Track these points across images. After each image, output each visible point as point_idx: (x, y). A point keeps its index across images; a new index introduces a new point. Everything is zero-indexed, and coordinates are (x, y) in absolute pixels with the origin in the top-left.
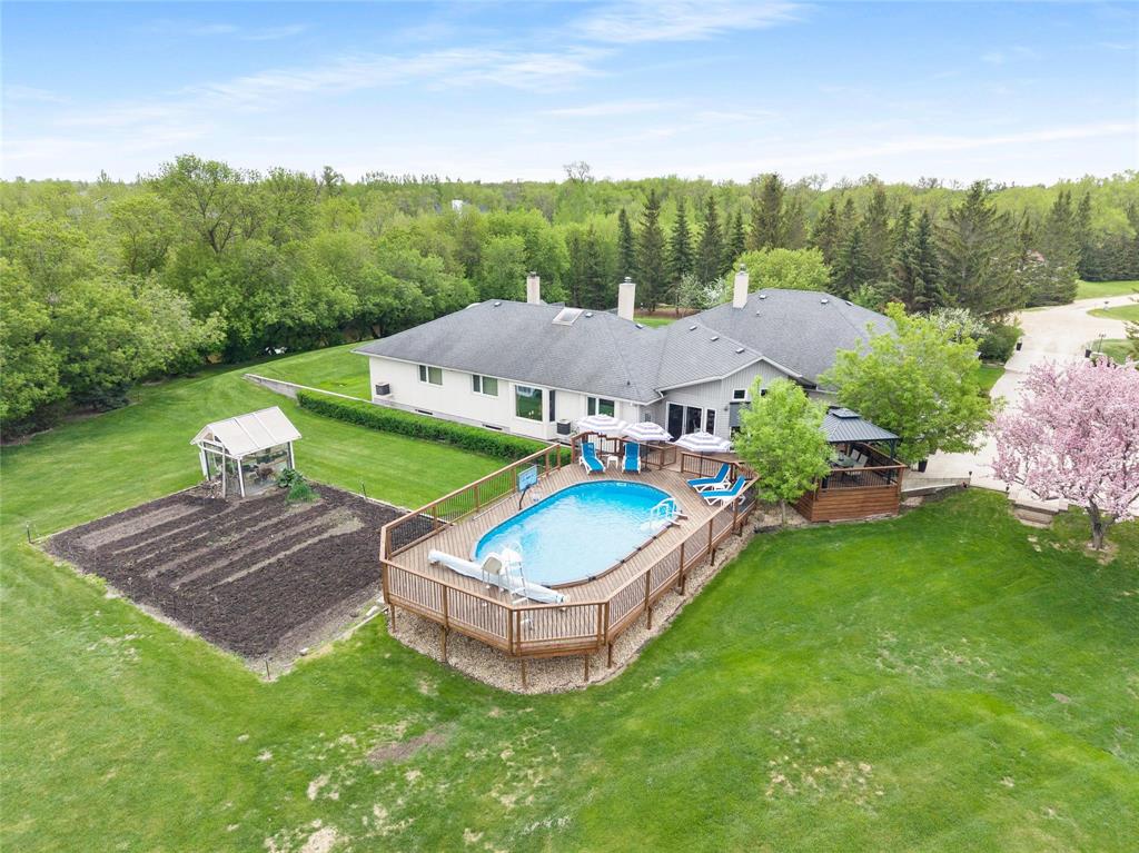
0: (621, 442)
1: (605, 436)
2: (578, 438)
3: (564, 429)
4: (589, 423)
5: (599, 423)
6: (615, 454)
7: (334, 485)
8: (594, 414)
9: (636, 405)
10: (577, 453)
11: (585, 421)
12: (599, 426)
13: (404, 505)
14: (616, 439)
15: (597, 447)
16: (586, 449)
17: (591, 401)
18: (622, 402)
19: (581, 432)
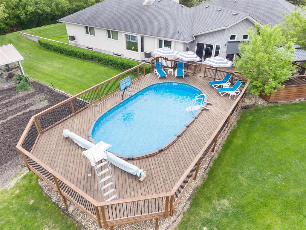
0: (175, 62)
1: (167, 59)
2: (154, 60)
3: (148, 55)
4: (159, 52)
5: (164, 52)
6: (171, 68)
7: (42, 82)
8: (161, 47)
9: (182, 43)
10: (153, 68)
11: (157, 51)
12: (164, 53)
13: (70, 93)
14: (172, 60)
15: (163, 64)
16: (158, 65)
17: (160, 41)
18: (175, 42)
19: (156, 56)
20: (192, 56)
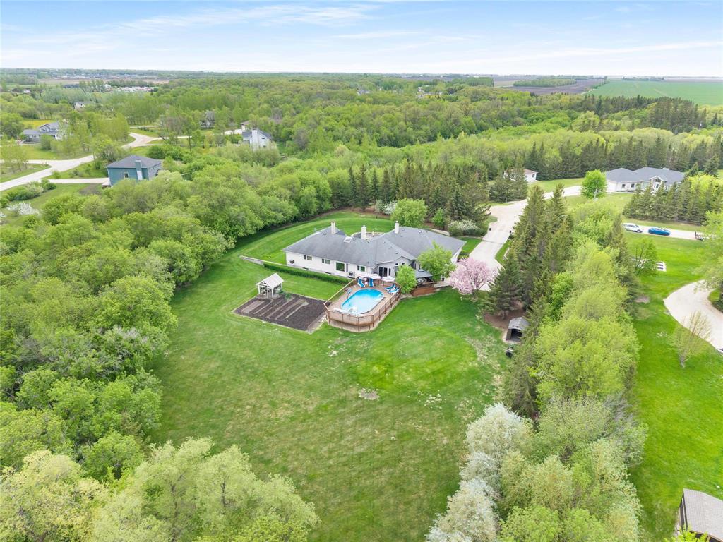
0: (368, 279)
1: (363, 277)
3: (352, 274)
6: (366, 282)
7: (294, 293)
8: (359, 270)
9: (370, 268)
10: (357, 282)
12: (361, 274)
15: (362, 280)
16: (359, 280)
17: (358, 267)
18: (367, 268)
19: (357, 275)
20: (376, 276)
